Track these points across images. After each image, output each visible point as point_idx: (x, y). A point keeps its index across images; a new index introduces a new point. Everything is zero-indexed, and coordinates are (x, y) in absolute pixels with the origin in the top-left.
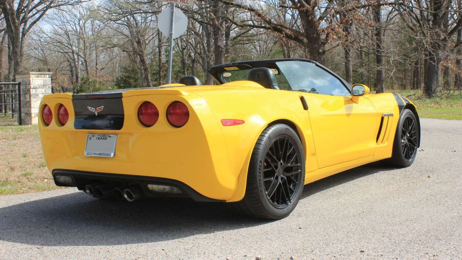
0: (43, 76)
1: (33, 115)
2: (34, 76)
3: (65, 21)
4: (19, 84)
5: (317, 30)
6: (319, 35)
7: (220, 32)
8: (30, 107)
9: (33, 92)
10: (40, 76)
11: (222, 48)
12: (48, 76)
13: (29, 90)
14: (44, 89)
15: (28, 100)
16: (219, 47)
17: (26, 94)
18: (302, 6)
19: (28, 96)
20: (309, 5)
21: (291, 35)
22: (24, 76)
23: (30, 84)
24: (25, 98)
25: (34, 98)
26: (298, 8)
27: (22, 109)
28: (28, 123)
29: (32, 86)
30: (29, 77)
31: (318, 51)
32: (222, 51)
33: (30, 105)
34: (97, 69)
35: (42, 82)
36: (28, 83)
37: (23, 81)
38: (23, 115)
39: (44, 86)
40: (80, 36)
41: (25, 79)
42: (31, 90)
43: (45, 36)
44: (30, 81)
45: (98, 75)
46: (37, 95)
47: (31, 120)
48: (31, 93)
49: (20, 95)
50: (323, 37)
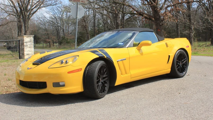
0: (30, 37)
1: (25, 55)
2: (26, 37)
3: (55, 13)
4: (19, 41)
5: (159, 15)
6: (160, 17)
7: (118, 16)
8: (24, 51)
9: (25, 44)
10: (28, 37)
11: (119, 24)
12: (32, 37)
13: (23, 43)
14: (30, 43)
15: (23, 48)
16: (118, 23)
17: (22, 45)
18: (152, 3)
19: (23, 46)
20: (155, 3)
21: (147, 17)
22: (21, 37)
23: (24, 41)
24: (22, 47)
25: (26, 47)
26: (150, 5)
27: (21, 52)
28: (23, 58)
29: (25, 42)
30: (23, 38)
31: (160, 24)
32: (119, 25)
33: (24, 50)
34: (68, 33)
35: (30, 40)
36: (23, 40)
37: (21, 39)
38: (21, 54)
39: (30, 41)
40: (61, 19)
41: (22, 39)
42: (24, 43)
43: (46, 19)
44: (24, 39)
45: (69, 36)
46: (27, 45)
47: (24, 57)
48: (24, 45)
49: (19, 45)
50: (162, 18)
